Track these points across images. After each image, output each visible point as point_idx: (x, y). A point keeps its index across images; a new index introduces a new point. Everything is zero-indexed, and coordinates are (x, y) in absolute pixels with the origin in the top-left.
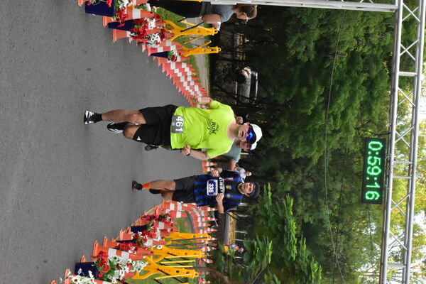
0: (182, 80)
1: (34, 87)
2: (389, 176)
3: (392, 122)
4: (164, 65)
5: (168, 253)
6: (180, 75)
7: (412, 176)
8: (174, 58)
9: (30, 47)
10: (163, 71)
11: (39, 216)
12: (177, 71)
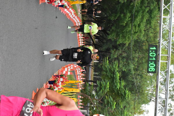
0: (70, 14)
1: (5, 32)
2: (159, 61)
3: (160, 38)
4: (62, 10)
5: (65, 90)
6: (69, 13)
7: (169, 61)
8: (66, 7)
9: (3, 15)
10: (62, 12)
11: (8, 86)
12: (67, 12)
